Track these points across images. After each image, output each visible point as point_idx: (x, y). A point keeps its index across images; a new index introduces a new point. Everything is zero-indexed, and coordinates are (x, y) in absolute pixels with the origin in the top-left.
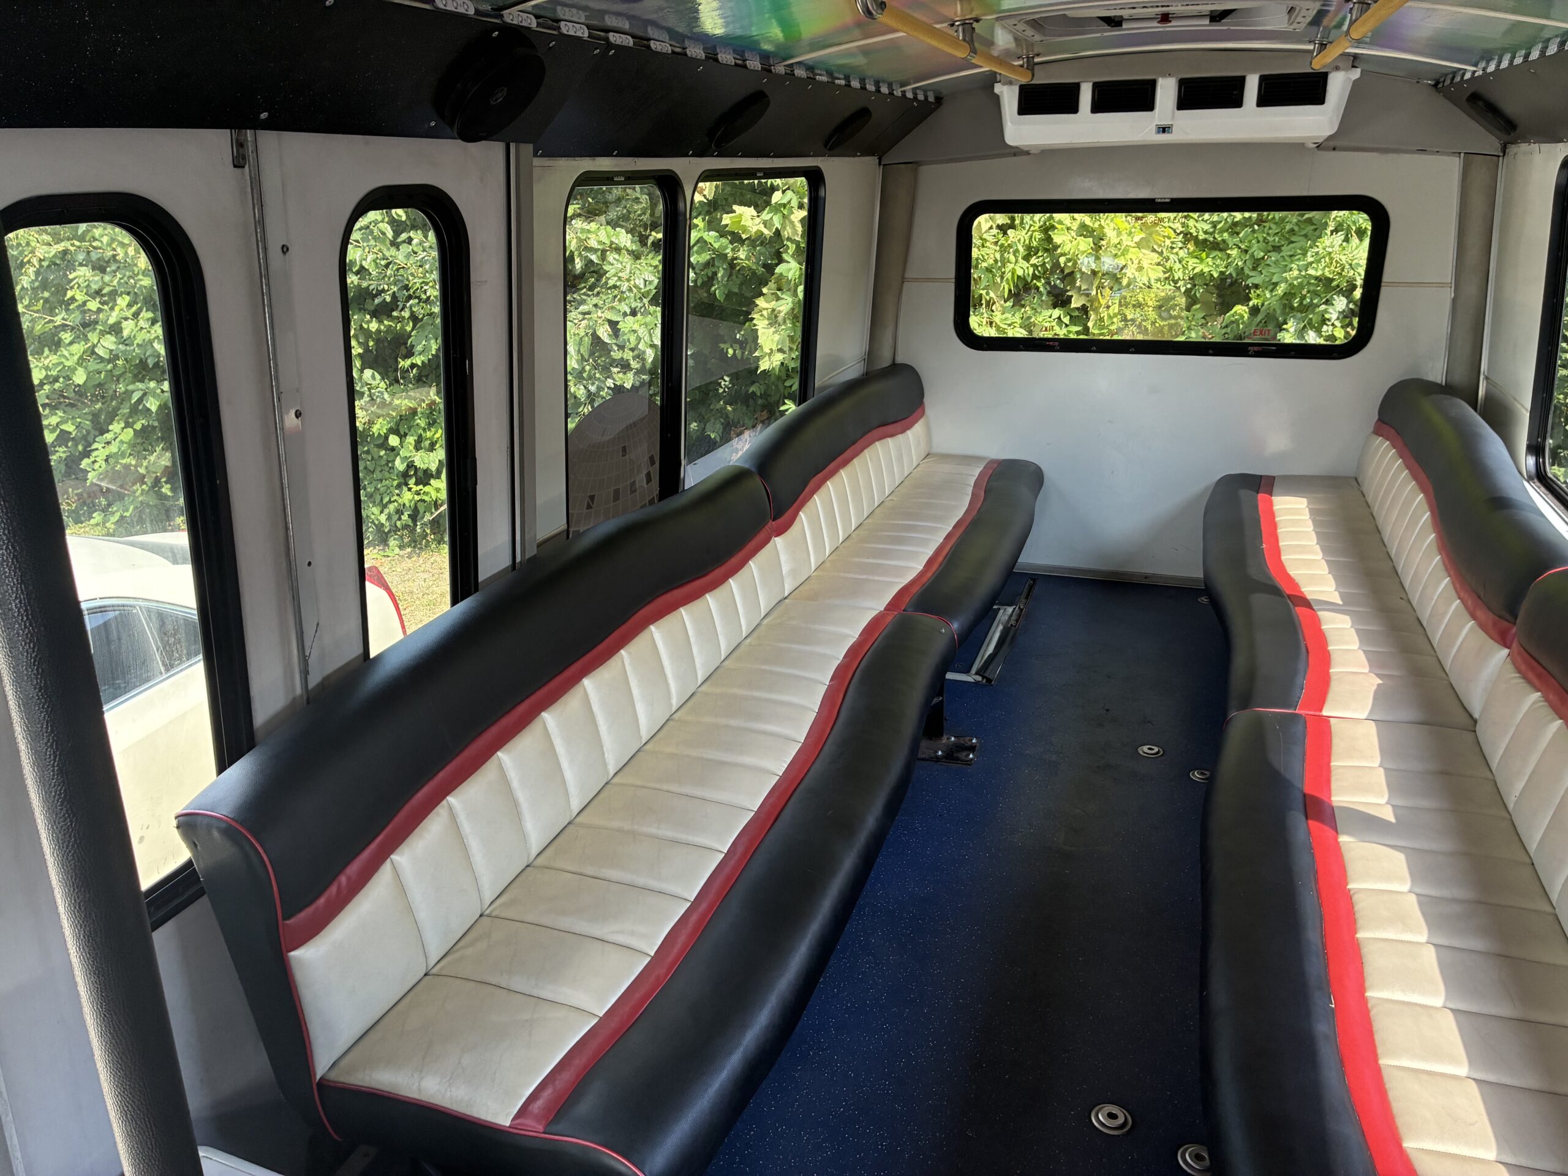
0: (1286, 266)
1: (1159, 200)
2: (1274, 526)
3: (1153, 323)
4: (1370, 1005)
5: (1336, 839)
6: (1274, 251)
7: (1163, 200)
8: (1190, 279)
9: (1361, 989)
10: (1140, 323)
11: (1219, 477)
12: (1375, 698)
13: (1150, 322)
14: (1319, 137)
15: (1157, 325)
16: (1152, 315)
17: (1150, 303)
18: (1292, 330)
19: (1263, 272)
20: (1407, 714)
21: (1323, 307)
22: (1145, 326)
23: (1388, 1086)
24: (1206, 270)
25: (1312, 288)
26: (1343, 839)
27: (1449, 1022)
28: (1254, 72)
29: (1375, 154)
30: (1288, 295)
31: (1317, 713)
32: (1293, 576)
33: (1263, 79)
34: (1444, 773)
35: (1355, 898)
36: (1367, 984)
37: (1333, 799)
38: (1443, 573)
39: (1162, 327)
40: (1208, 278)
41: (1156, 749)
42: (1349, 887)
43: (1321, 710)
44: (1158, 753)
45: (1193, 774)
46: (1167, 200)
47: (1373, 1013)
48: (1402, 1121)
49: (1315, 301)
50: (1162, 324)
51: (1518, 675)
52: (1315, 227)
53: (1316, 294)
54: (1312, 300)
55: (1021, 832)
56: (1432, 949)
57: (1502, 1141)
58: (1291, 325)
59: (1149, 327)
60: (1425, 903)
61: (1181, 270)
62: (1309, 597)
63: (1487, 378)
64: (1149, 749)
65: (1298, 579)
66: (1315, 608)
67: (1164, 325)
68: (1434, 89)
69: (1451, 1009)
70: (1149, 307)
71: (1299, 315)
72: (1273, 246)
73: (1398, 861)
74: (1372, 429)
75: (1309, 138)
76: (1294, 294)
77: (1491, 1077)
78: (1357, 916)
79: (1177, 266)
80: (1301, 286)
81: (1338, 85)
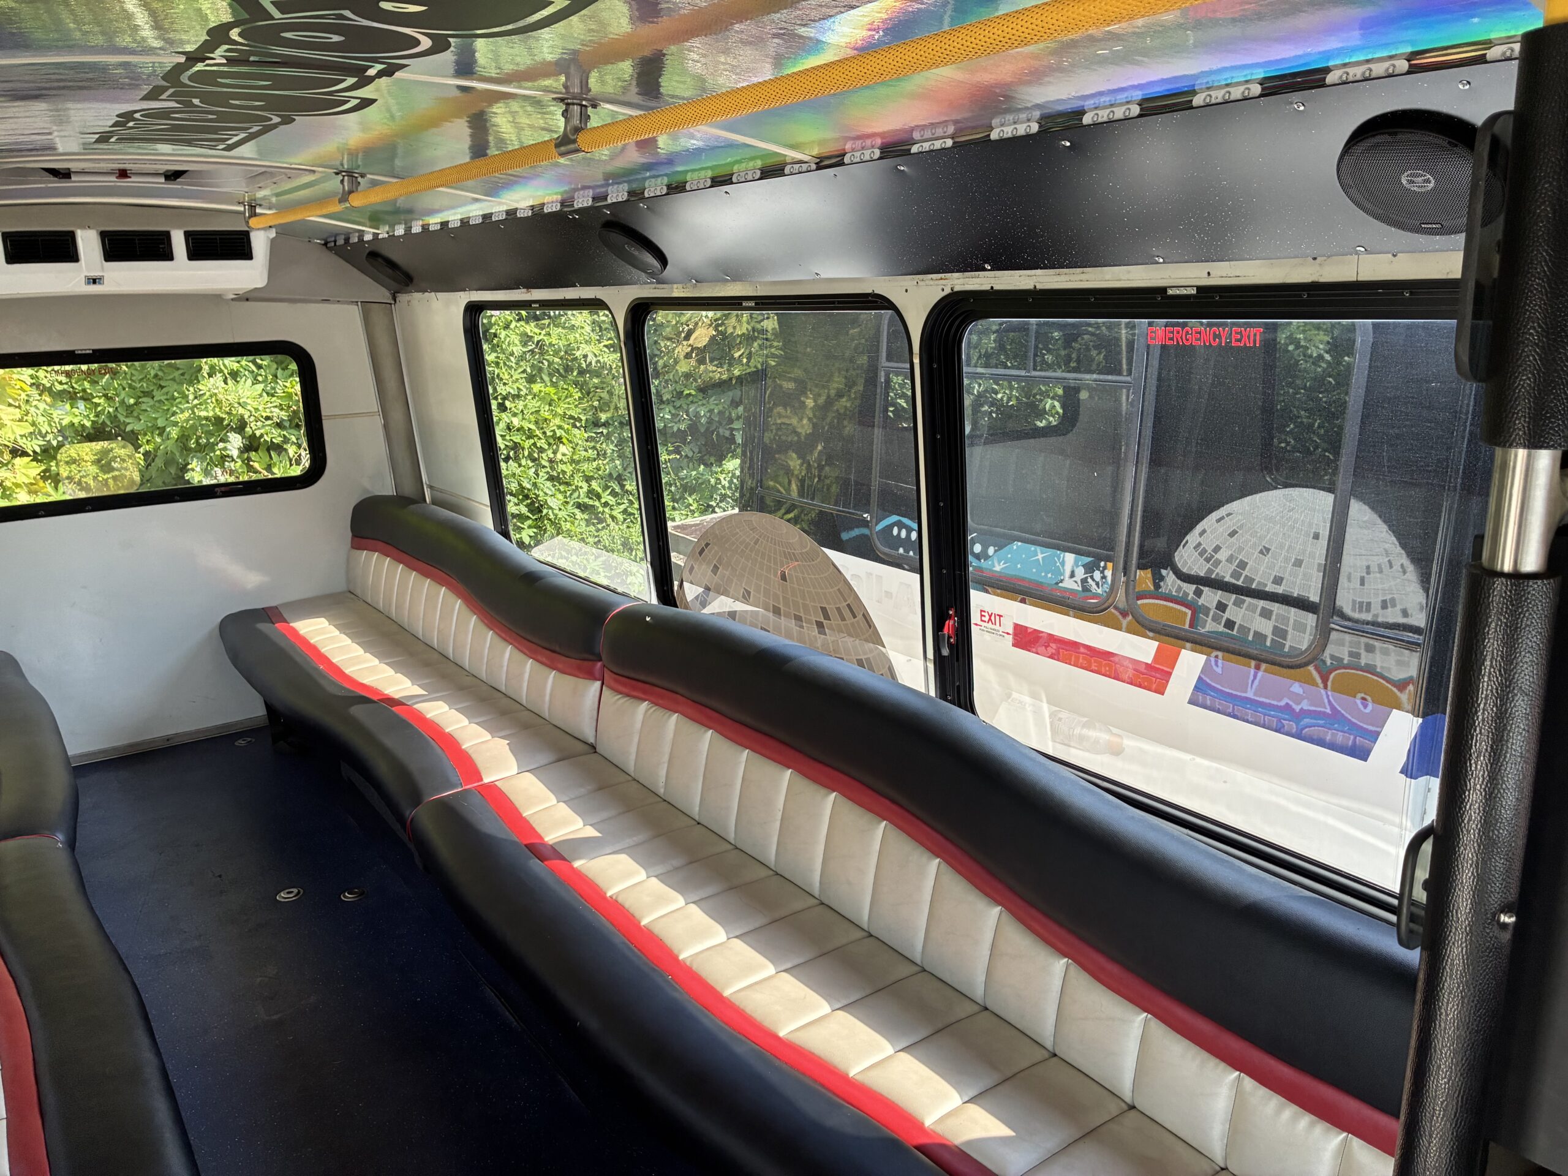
0: (168, 410)
1: (80, 352)
2: (314, 649)
3: (95, 478)
4: (688, 963)
5: (572, 867)
6: (144, 396)
7: (84, 352)
8: (59, 431)
9: (675, 958)
10: (80, 480)
11: (220, 620)
12: (515, 755)
13: (91, 477)
14: (240, 289)
15: (100, 479)
16: (93, 470)
17: (87, 458)
18: (198, 469)
19: (141, 417)
20: (543, 758)
21: (221, 445)
22: (86, 482)
23: (742, 1006)
24: (76, 421)
25: (205, 429)
26: (577, 864)
27: (738, 944)
28: (178, 227)
29: (286, 304)
30: (183, 438)
31: (480, 783)
32: (368, 684)
33: (188, 235)
34: (600, 789)
35: (620, 900)
36: (676, 952)
37: (546, 839)
38: (503, 644)
39: (106, 480)
40: (80, 429)
41: (295, 891)
42: (609, 894)
43: (482, 780)
44: (299, 893)
45: (345, 897)
46: (88, 352)
47: (695, 967)
48: (768, 1023)
49: (212, 440)
50: (105, 477)
51: (620, 696)
52: (180, 372)
53: (209, 434)
54: (208, 440)
55: (216, 1027)
56: (693, 906)
57: (827, 997)
58: (195, 465)
59: (91, 483)
60: (662, 878)
61: (46, 423)
62: (396, 696)
63: (431, 487)
64: (288, 893)
65: (375, 685)
66: (409, 703)
67: (108, 478)
68: (324, 247)
69: (736, 937)
70: (86, 461)
71: (199, 454)
72: (142, 392)
73: (624, 861)
74: (350, 545)
75: (231, 290)
76: (189, 436)
77: (789, 965)
78: (632, 910)
79: (41, 419)
80: (194, 428)
81: (260, 242)
